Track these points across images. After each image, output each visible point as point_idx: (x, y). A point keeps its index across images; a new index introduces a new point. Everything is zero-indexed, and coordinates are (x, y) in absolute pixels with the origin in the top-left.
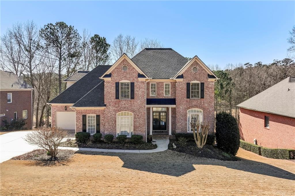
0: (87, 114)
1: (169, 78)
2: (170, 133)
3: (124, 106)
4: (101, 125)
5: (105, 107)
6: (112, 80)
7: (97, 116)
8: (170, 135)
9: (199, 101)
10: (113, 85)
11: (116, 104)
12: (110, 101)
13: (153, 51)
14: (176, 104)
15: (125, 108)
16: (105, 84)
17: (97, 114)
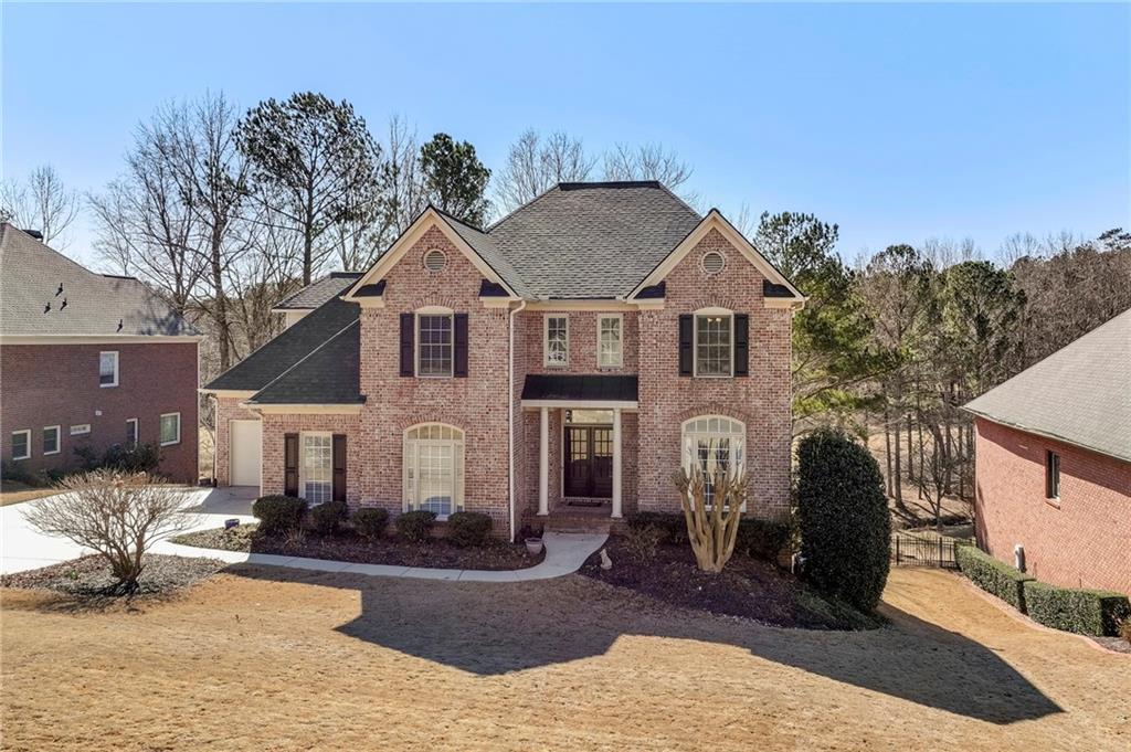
0: (301, 432)
1: (614, 298)
2: (617, 512)
3: (432, 402)
4: (350, 473)
5: (361, 406)
6: (387, 306)
7: (335, 437)
8: (615, 519)
9: (729, 387)
10: (392, 326)
11: (400, 394)
12: (382, 383)
13: (586, 192)
14: (637, 400)
15: (433, 410)
16: (363, 318)
17: (337, 432)
